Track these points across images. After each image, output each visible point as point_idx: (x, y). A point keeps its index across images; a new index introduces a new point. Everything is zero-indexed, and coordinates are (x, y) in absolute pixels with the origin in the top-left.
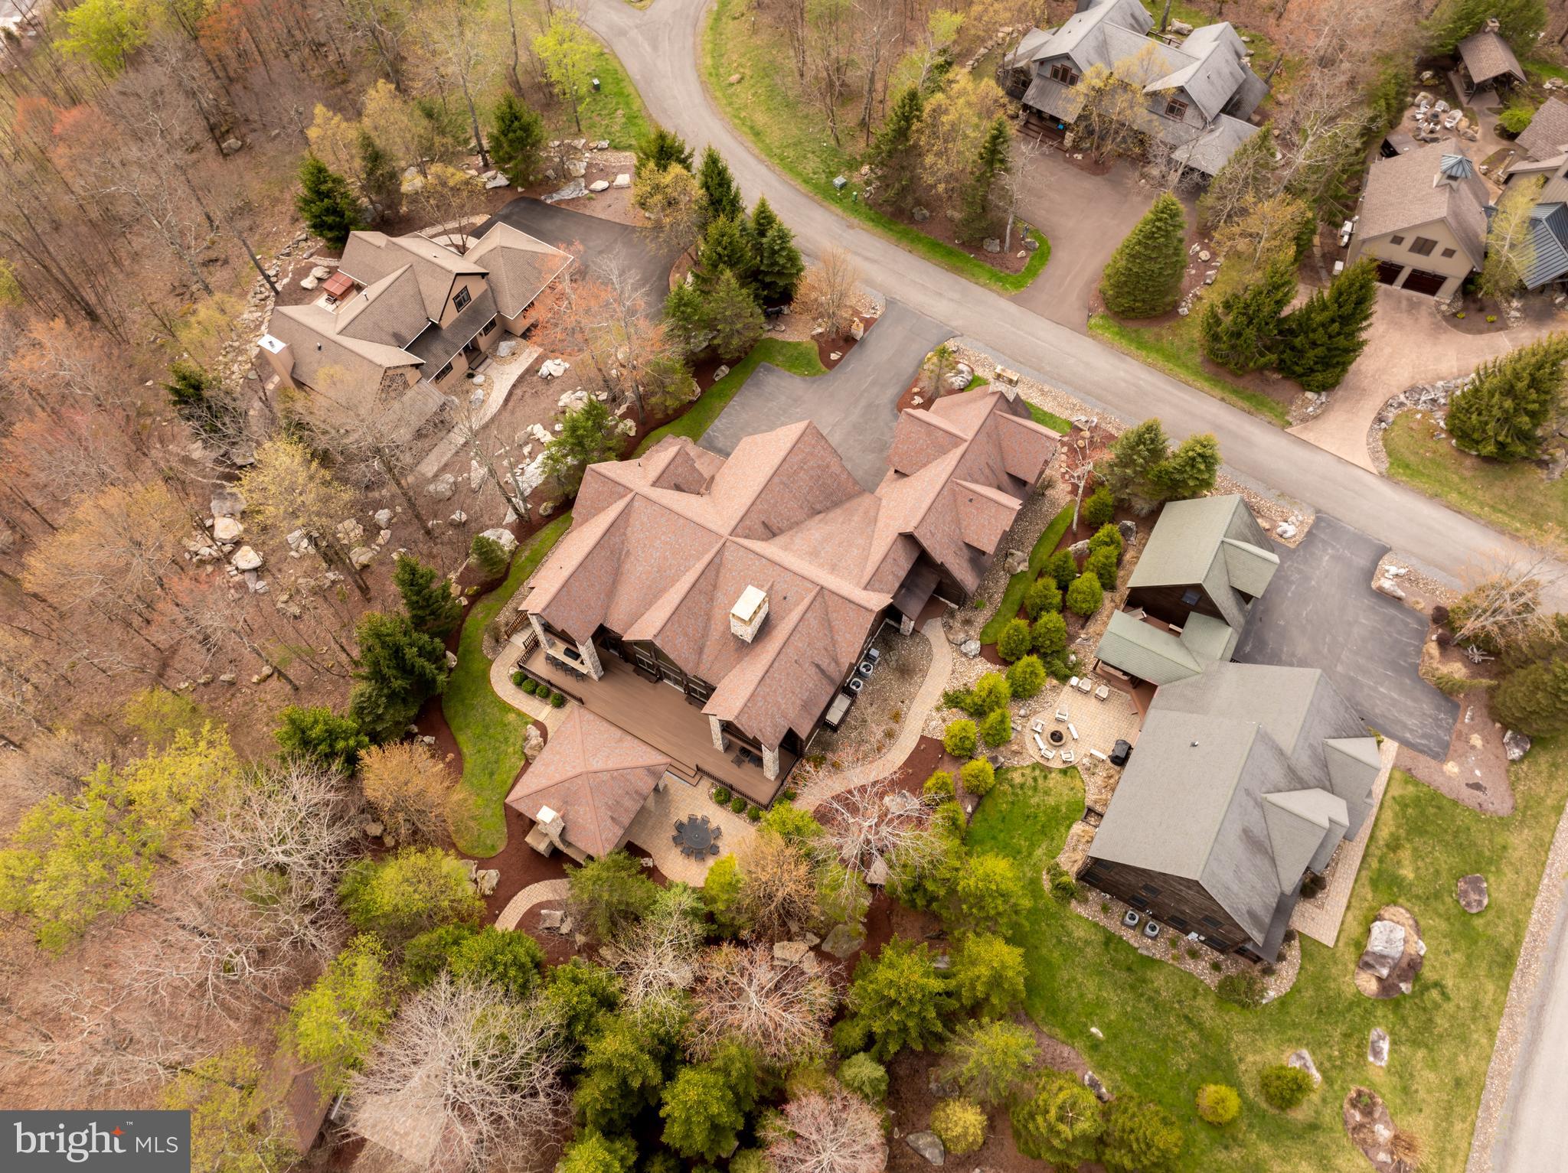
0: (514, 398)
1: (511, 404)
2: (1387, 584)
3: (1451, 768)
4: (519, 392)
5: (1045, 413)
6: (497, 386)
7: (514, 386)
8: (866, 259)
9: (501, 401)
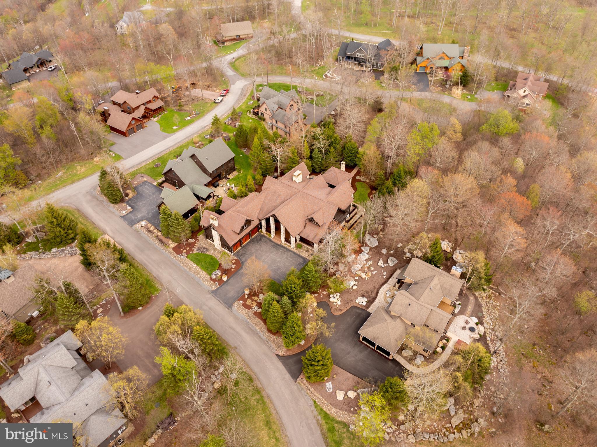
0: (375, 293)
1: (376, 291)
2: (129, 208)
3: (145, 179)
4: (374, 295)
5: (193, 261)
6: (383, 298)
7: (376, 298)
8: (233, 329)
9: (380, 292)
